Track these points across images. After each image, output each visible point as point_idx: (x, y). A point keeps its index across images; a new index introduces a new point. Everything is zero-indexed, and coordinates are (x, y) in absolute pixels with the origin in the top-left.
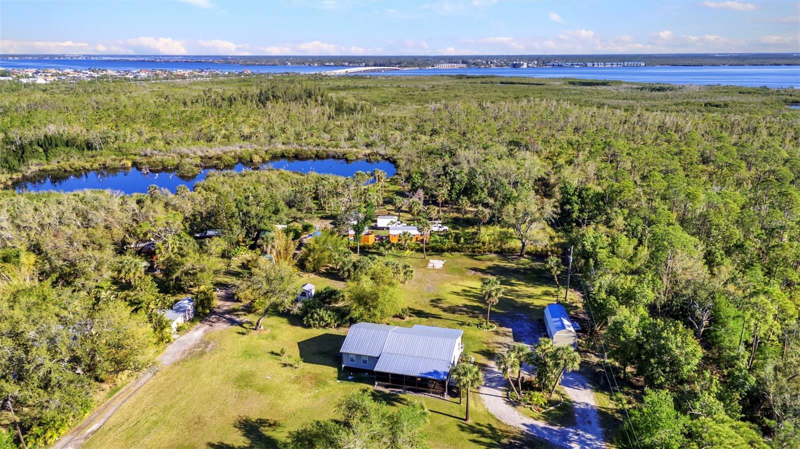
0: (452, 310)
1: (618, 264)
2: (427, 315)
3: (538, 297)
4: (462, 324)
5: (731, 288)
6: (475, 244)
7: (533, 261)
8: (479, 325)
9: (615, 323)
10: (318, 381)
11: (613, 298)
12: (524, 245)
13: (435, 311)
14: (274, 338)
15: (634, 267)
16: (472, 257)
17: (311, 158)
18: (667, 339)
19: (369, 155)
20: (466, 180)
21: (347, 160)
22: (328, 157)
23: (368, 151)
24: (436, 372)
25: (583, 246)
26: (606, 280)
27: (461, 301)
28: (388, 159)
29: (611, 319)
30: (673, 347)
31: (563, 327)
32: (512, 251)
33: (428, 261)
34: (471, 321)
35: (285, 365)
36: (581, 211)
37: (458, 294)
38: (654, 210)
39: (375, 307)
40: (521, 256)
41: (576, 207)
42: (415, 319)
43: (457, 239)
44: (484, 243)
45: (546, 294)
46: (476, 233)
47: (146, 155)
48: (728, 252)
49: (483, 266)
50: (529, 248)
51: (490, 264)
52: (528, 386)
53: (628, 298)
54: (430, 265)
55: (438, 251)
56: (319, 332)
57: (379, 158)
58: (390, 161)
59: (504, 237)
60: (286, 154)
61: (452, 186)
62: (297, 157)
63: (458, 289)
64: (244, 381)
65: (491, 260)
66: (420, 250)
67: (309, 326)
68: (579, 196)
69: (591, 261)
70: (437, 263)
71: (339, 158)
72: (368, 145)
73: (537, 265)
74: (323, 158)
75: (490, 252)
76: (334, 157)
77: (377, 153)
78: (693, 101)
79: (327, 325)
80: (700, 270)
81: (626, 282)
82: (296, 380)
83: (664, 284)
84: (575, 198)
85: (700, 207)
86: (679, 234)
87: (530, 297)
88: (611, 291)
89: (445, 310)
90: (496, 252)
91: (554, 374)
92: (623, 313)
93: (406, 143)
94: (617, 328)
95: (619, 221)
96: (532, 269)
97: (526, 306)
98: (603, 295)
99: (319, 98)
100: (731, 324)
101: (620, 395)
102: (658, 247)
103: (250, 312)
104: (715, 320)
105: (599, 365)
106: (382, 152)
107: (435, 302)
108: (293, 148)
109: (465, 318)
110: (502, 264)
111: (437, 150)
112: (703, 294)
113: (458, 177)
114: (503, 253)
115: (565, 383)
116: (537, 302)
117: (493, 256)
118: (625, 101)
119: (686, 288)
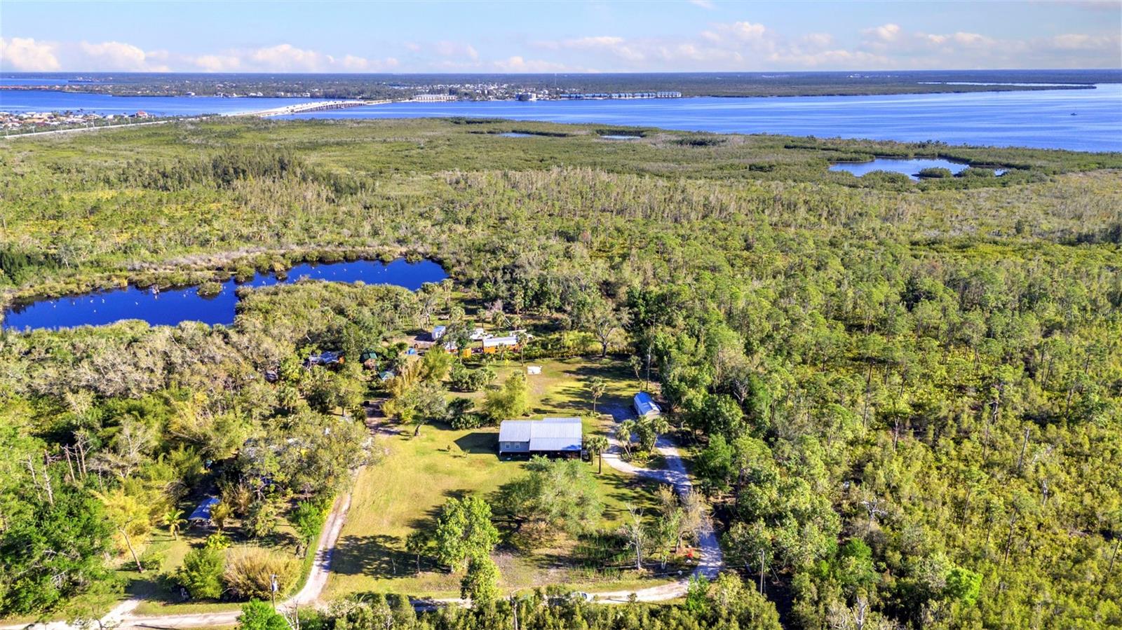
0: (562, 405)
1: (685, 359)
2: (545, 412)
3: (624, 389)
4: (575, 415)
5: (760, 370)
6: (563, 350)
7: (613, 360)
8: (588, 414)
9: (687, 400)
10: (488, 464)
11: (683, 384)
12: (605, 347)
13: (549, 408)
14: (433, 440)
15: (696, 360)
16: (561, 361)
17: (339, 261)
18: (720, 406)
19: (406, 254)
20: (537, 287)
21: (383, 261)
22: (359, 258)
23: (404, 249)
24: (573, 446)
25: (656, 345)
26: (678, 371)
27: (566, 399)
28: (431, 258)
29: (684, 399)
30: (724, 411)
31: (651, 408)
32: (594, 353)
33: (526, 369)
34: (580, 412)
35: (455, 457)
36: (646, 312)
37: (560, 393)
38: (706, 310)
39: (510, 408)
40: (603, 356)
41: (643, 309)
42: (536, 415)
43: (544, 346)
44: (569, 348)
45: (630, 386)
46: (558, 340)
47: (134, 270)
48: (762, 341)
49: (573, 368)
50: (609, 349)
51: (579, 366)
52: (634, 450)
53: (693, 383)
54: (530, 372)
55: (530, 358)
56: (466, 432)
57: (420, 257)
58: (433, 261)
59: (584, 341)
60: (308, 259)
61: (525, 293)
62: (322, 260)
63: (560, 389)
64: (431, 469)
65: (578, 362)
66: (517, 359)
67: (457, 429)
68: (644, 299)
69: (665, 358)
70: (534, 369)
71: (372, 260)
72: (400, 242)
73: (617, 363)
74: (353, 261)
75: (577, 355)
76: (366, 259)
77: (415, 251)
78: (736, 161)
79: (473, 426)
80: (742, 358)
81: (692, 372)
82: (470, 465)
83: (718, 370)
84: (640, 301)
85: (741, 304)
86: (727, 333)
87: (617, 390)
88: (682, 379)
89: (554, 406)
90: (581, 355)
91: (652, 438)
92: (691, 393)
93: (444, 237)
94: (689, 404)
95: (680, 321)
96: (614, 367)
97: (617, 398)
98: (677, 383)
99: (298, 171)
100: (761, 394)
101: (694, 448)
102: (711, 344)
103: (399, 424)
104: (750, 393)
105: (677, 432)
106: (421, 250)
107: (546, 401)
108: (313, 250)
109: (574, 411)
110: (589, 365)
111: (484, 245)
112: (742, 376)
113: (530, 284)
114: (587, 356)
115: (657, 446)
116: (624, 394)
117: (579, 358)
118: (665, 164)
119: (731, 372)
